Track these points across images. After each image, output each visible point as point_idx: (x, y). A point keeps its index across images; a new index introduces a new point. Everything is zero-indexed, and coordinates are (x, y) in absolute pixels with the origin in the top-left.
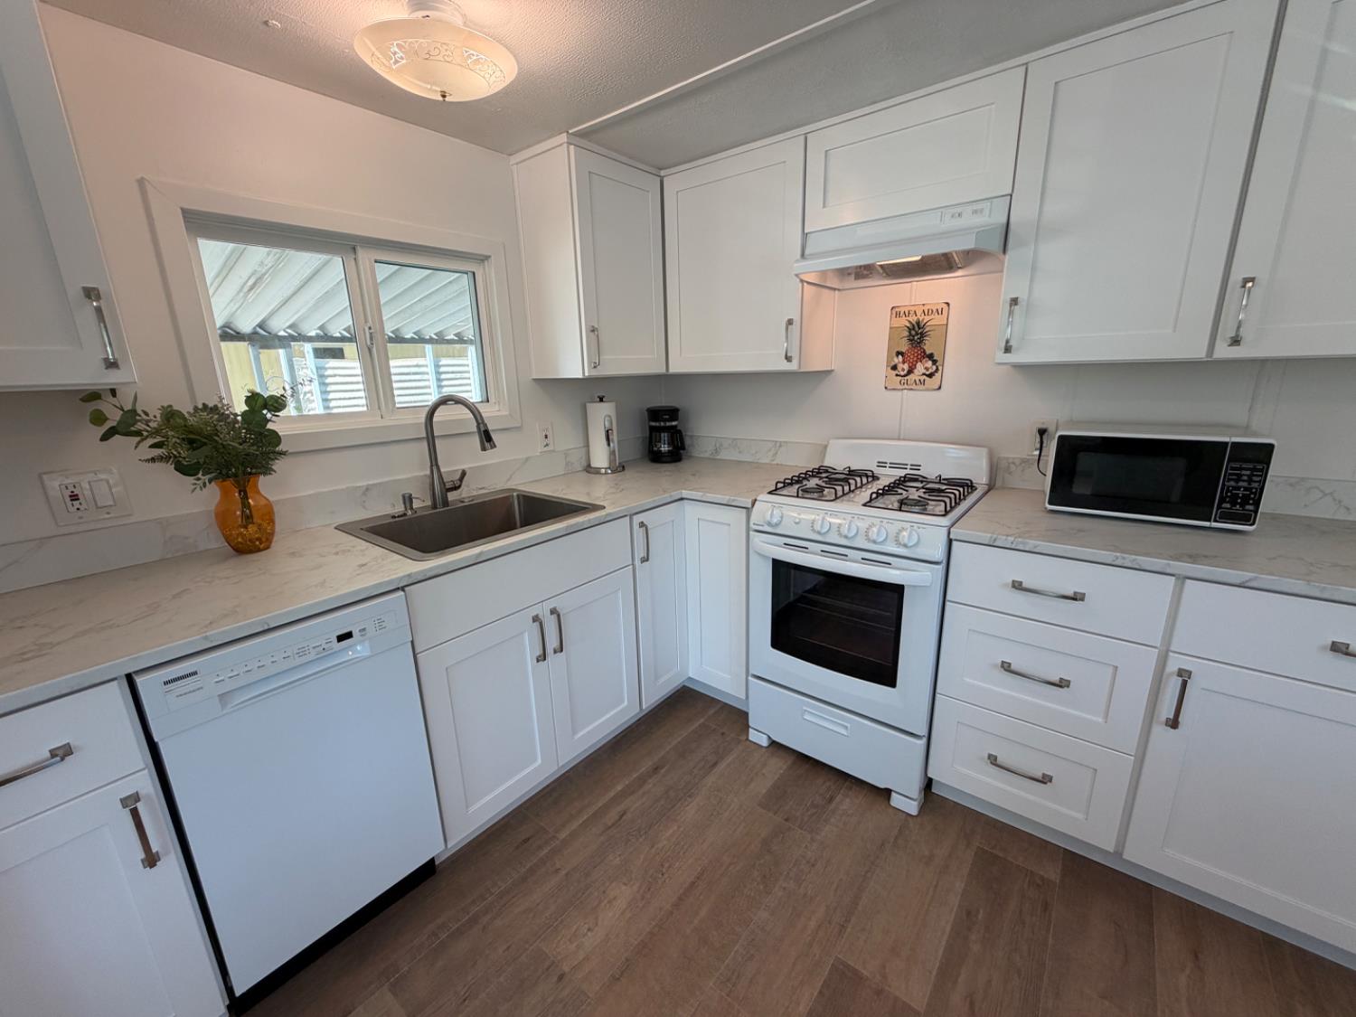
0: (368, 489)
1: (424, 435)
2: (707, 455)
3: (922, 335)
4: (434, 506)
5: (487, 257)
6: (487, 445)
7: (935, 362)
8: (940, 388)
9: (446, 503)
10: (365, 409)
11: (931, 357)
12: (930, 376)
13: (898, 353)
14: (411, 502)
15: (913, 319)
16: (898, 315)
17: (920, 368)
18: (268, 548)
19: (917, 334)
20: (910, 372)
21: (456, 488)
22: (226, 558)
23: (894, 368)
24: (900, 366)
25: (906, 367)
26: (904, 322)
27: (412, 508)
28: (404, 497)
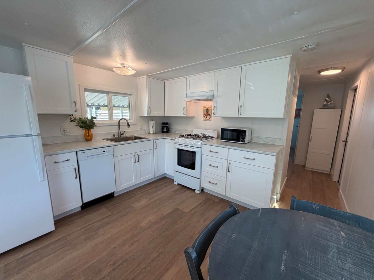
0: (107, 133)
1: (118, 125)
2: (173, 132)
3: (208, 111)
4: (119, 137)
5: (132, 94)
6: (129, 127)
7: (210, 116)
8: (211, 120)
9: (121, 137)
10: (108, 119)
11: (209, 115)
12: (210, 118)
13: (205, 114)
14: (115, 136)
15: (207, 108)
16: (204, 107)
17: (208, 117)
18: (91, 141)
19: (207, 111)
20: (207, 117)
21: (123, 134)
22: (85, 141)
23: (204, 117)
24: (205, 116)
25: (206, 116)
26: (205, 109)
27: (115, 137)
28: (114, 135)
